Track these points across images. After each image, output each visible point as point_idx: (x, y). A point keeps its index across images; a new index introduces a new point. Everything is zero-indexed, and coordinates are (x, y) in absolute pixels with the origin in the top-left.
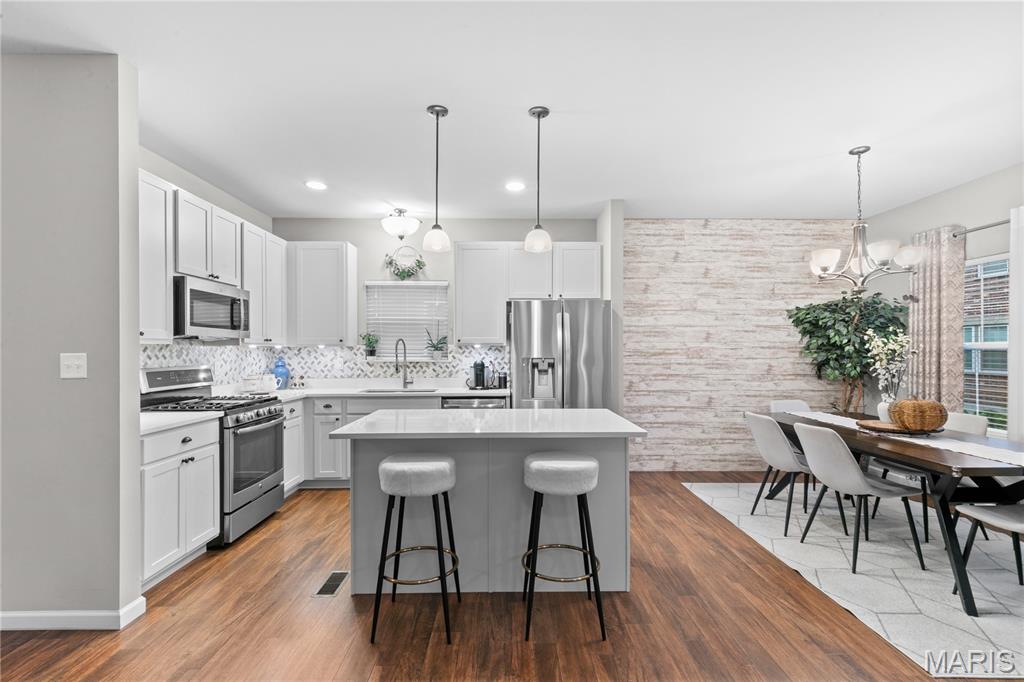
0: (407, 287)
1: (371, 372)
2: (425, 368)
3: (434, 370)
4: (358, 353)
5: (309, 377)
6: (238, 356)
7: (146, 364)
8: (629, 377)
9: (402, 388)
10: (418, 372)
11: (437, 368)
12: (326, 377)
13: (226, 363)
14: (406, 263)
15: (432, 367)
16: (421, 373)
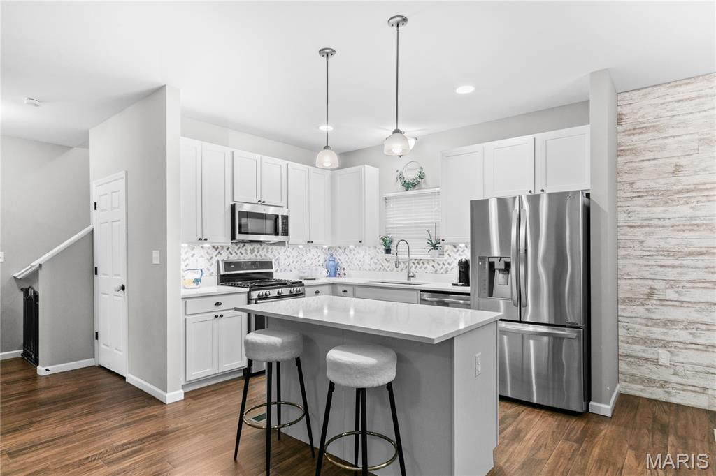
1: (388, 267)
2: (426, 265)
3: (433, 266)
4: (379, 251)
5: (350, 269)
6: (299, 253)
7: (229, 257)
8: (650, 282)
9: (405, 280)
10: (421, 268)
11: (435, 265)
12: (360, 269)
13: (289, 257)
14: (410, 176)
15: (432, 263)
16: (423, 269)
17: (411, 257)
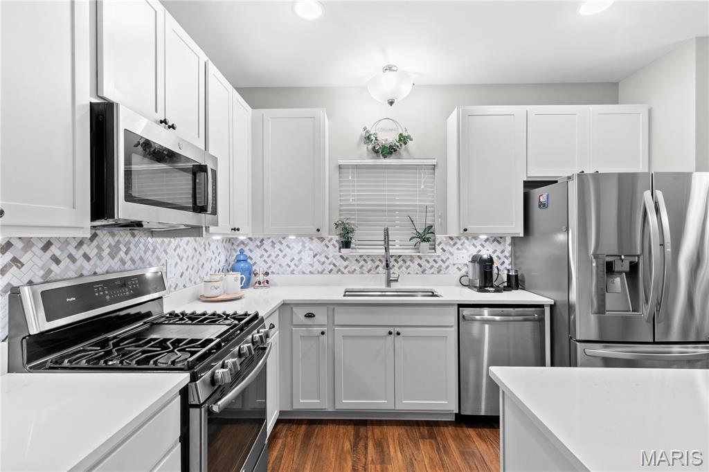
0: (387, 167)
1: (346, 267)
2: (409, 263)
3: (419, 264)
4: (330, 244)
5: (273, 273)
6: (195, 249)
9: (383, 287)
10: (400, 268)
11: (423, 263)
12: (292, 272)
13: (181, 260)
14: (388, 137)
15: (417, 261)
16: (404, 268)
17: (392, 252)
